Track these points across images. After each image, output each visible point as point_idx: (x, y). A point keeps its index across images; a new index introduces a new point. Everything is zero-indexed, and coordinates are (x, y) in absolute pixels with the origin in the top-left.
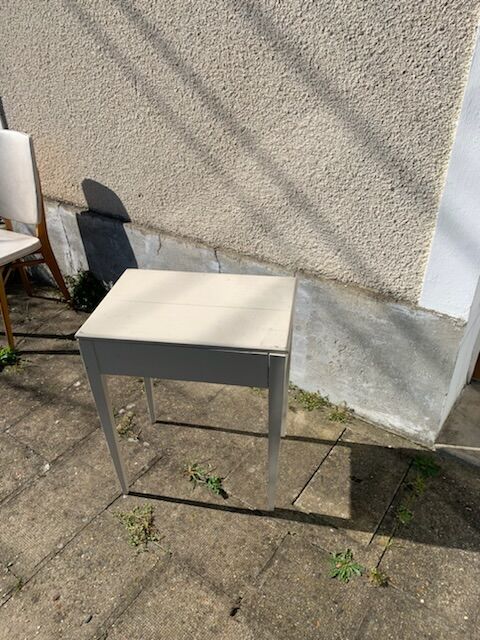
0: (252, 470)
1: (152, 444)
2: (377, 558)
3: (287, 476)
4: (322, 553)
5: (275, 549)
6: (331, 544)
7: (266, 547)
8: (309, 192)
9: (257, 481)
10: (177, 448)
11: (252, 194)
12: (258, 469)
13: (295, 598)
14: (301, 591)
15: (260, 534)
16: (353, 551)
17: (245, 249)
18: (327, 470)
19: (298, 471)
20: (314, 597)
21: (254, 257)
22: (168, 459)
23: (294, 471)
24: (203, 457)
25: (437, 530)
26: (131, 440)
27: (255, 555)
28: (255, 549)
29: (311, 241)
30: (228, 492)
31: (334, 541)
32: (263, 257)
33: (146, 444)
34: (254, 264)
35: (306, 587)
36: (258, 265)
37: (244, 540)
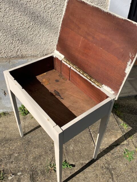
0: (71, 148)
1: (22, 171)
2: (133, 145)
3: (84, 141)
4: (120, 157)
5: (108, 169)
6: (120, 152)
7: (105, 170)
8: (45, 15)
9: (78, 151)
10: (35, 164)
11: (9, 24)
12: (73, 146)
13: (129, 178)
14: (128, 174)
15: (99, 168)
16: (126, 148)
17: (10, 54)
18: (92, 128)
19: (85, 136)
20: (133, 172)
21: (17, 57)
22: (36, 171)
23: (84, 137)
24: (49, 159)
25: (135, 124)
26: (10, 178)
27: (105, 176)
28: (103, 175)
29: (49, 39)
30: (73, 163)
31: (119, 150)
32: (22, 55)
33: (19, 174)
34: (19, 60)
35: (127, 171)
36: (22, 60)
37: (97, 175)
